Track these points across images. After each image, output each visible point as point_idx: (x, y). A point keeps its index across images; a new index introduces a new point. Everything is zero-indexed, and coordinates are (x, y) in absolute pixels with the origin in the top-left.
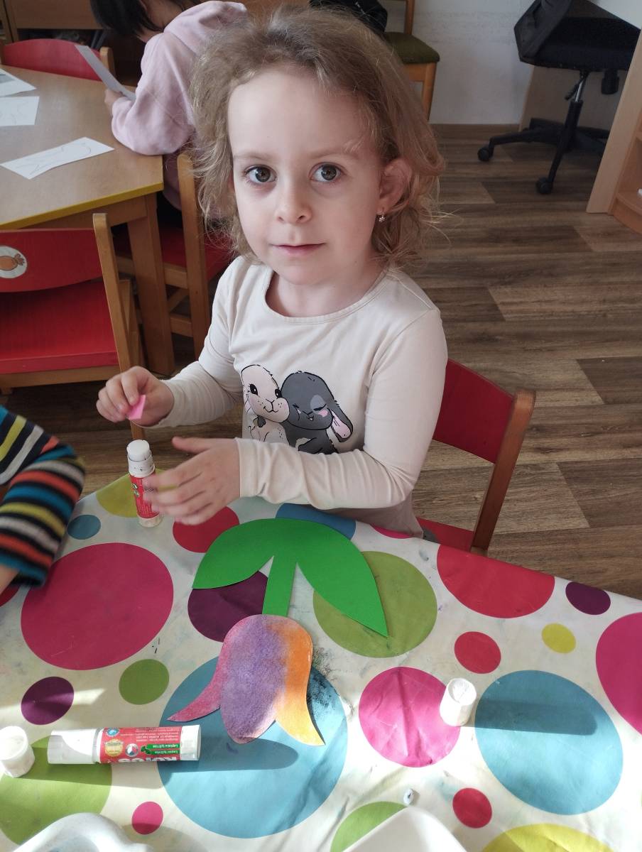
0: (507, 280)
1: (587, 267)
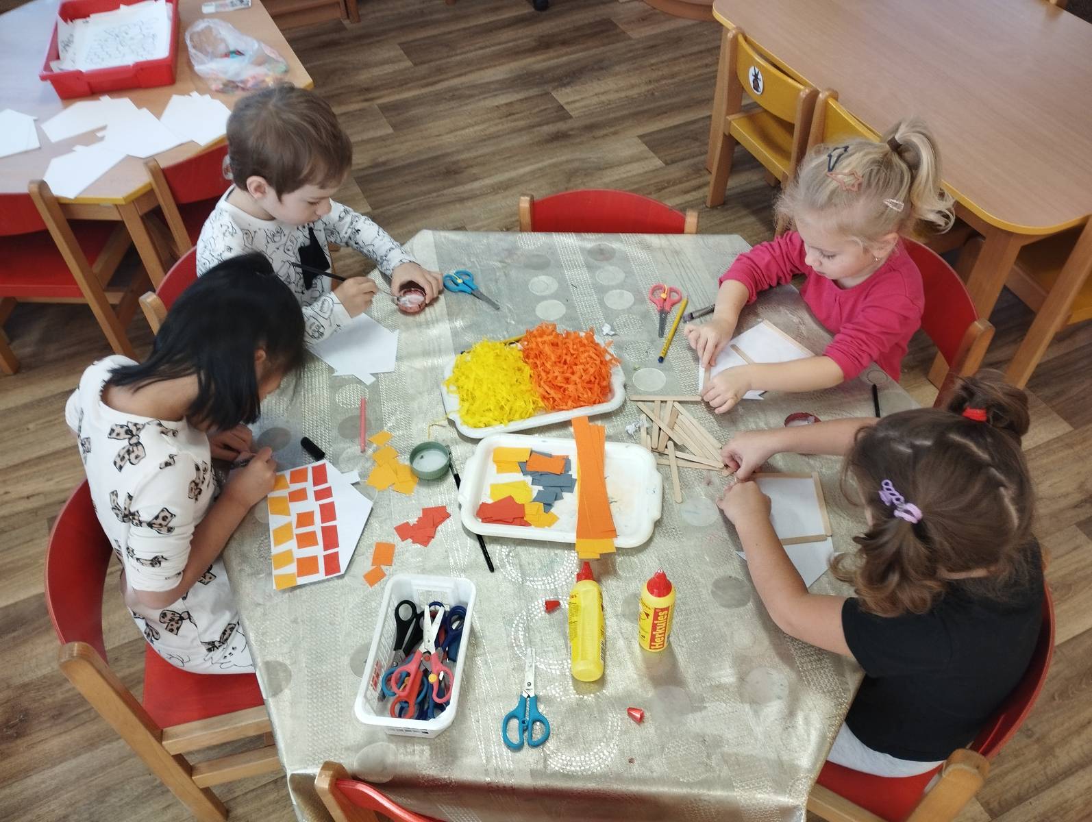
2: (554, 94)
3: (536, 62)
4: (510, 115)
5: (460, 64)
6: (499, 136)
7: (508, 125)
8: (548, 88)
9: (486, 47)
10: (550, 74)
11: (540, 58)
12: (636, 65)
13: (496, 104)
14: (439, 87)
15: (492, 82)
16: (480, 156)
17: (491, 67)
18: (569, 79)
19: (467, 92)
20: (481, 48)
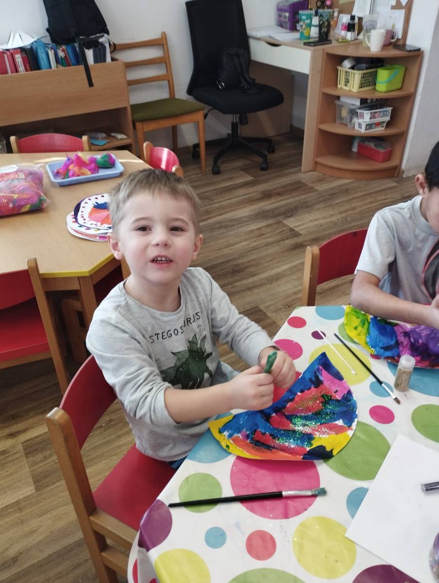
0: (289, 215)
1: (322, 199)
2: (284, 222)
4: (261, 235)
5: (218, 208)
6: (260, 248)
8: (280, 219)
9: (231, 199)
10: (277, 211)
11: (267, 202)
12: (328, 204)
13: (250, 229)
14: (210, 221)
15: (244, 217)
16: (252, 260)
17: (239, 209)
18: (290, 214)
19: (229, 224)
20: (229, 199)
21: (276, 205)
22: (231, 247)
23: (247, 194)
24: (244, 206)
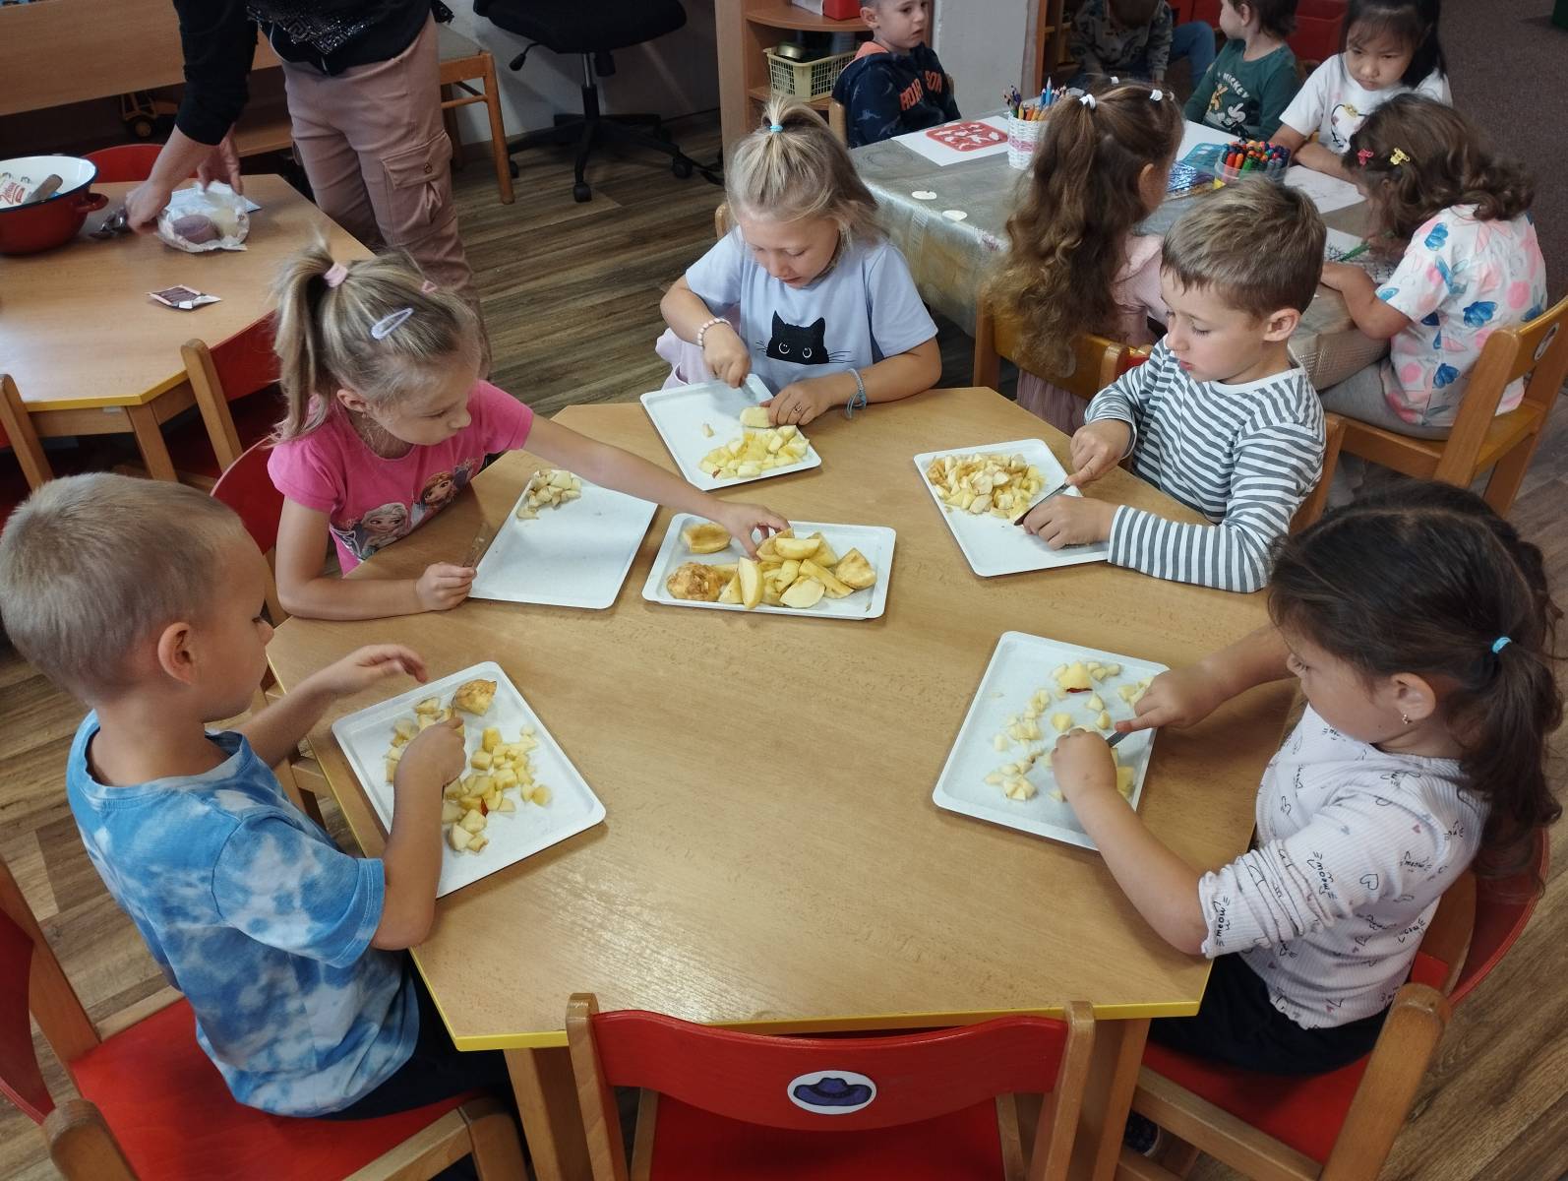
3: (635, 258)
4: (610, 314)
5: (534, 267)
6: (600, 338)
7: (610, 325)
8: (656, 283)
11: (639, 252)
14: (512, 292)
15: (582, 282)
16: (581, 360)
17: (575, 267)
19: (550, 295)
21: (653, 257)
22: (546, 338)
23: (598, 238)
24: (587, 261)
